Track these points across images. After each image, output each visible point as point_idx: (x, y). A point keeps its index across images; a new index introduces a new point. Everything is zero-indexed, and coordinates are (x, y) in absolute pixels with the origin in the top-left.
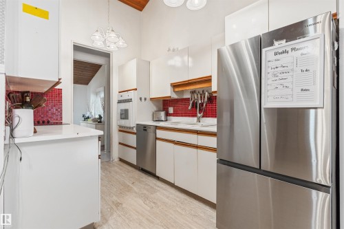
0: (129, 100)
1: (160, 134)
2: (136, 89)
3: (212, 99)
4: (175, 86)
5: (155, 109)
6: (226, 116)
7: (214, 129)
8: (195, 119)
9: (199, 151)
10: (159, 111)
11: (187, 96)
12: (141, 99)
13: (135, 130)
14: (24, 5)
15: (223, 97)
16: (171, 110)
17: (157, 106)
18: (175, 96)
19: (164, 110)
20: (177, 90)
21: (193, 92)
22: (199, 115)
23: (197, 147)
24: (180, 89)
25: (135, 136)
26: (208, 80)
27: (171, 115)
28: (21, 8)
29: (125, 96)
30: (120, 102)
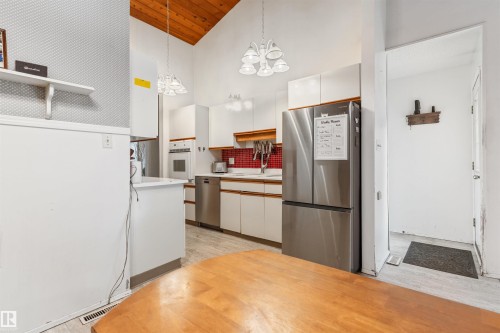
0: (187, 150)
1: (224, 185)
2: (194, 138)
3: (277, 150)
4: (238, 136)
5: (213, 159)
6: (289, 166)
7: (280, 178)
8: (259, 170)
9: (266, 198)
10: (218, 162)
11: (250, 146)
12: (199, 148)
13: (193, 183)
14: (136, 80)
15: (286, 148)
16: (232, 161)
17: (215, 157)
18: (238, 146)
19: (223, 160)
20: (240, 140)
21: (257, 143)
22: (263, 166)
23: (264, 195)
24: (244, 140)
25: (194, 190)
26: (273, 132)
27: (232, 166)
28: (133, 81)
29: (180, 145)
30: (171, 152)
